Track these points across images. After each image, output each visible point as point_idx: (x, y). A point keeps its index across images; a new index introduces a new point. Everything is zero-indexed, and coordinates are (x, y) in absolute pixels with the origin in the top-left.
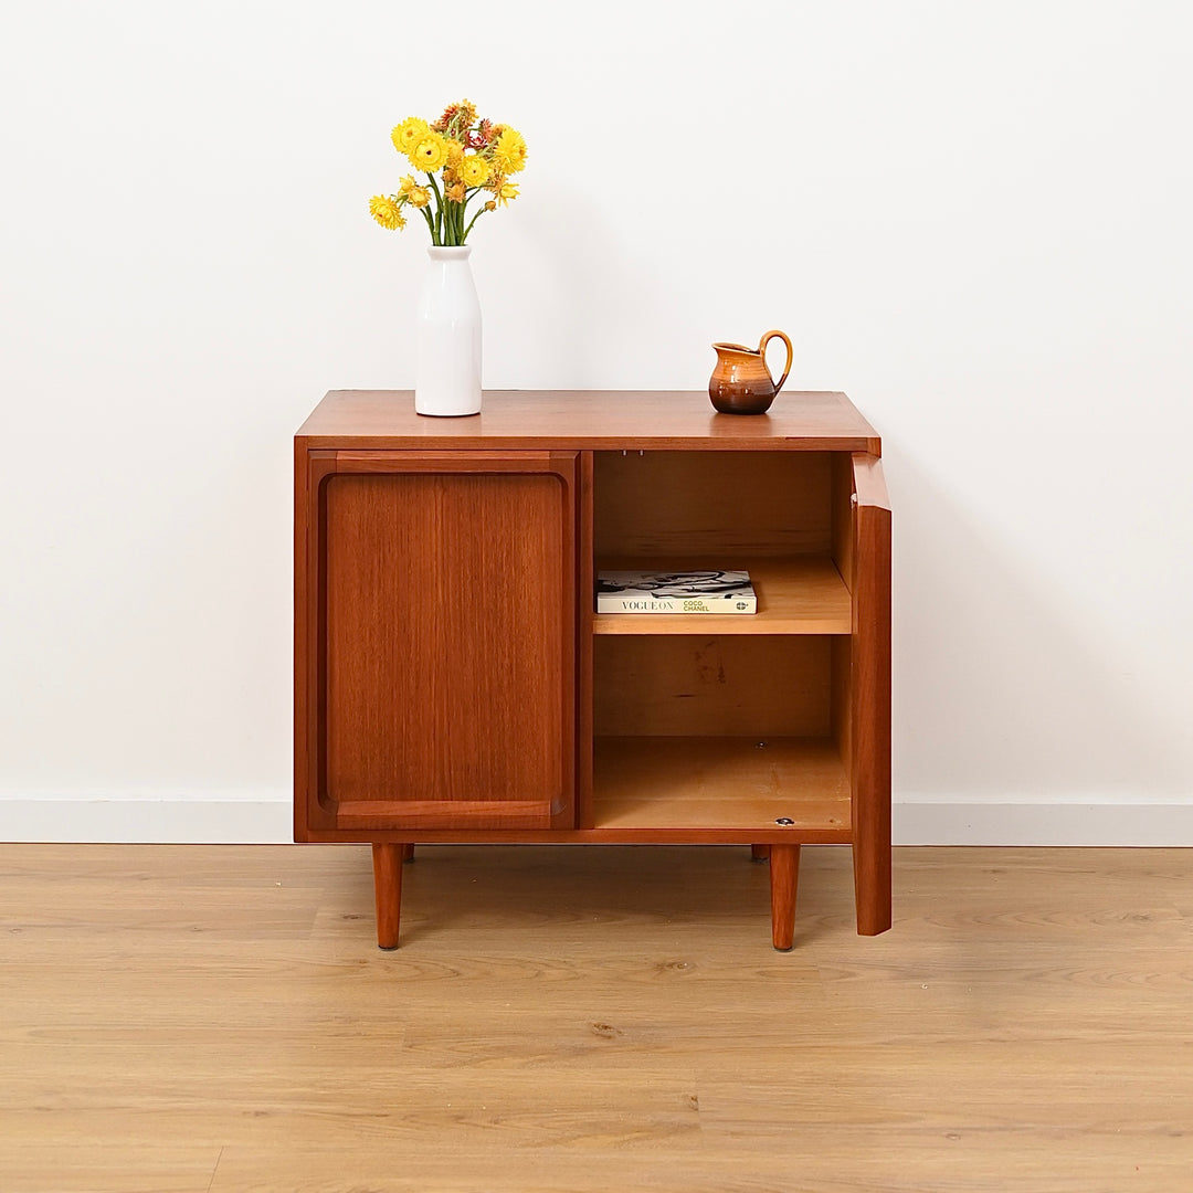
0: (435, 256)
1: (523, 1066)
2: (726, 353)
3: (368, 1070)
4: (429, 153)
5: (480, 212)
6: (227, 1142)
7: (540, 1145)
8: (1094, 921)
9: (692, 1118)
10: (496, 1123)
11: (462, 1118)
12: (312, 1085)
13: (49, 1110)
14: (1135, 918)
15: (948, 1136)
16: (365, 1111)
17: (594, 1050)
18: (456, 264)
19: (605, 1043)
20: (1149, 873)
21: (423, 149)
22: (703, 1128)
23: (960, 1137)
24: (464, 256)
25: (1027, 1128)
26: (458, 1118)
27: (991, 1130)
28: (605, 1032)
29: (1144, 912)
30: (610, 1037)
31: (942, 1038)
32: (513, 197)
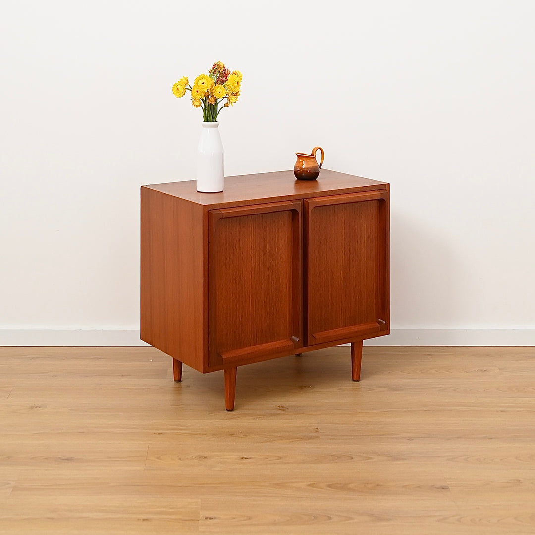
0: (204, 126)
1: (253, 419)
2: (300, 156)
3: (197, 421)
4: (203, 83)
5: (222, 108)
6: (150, 442)
7: (262, 443)
8: (466, 372)
9: (317, 435)
10: (246, 436)
11: (233, 435)
12: (177, 425)
13: (84, 433)
14: (482, 370)
15: (409, 440)
16: (198, 433)
17: (279, 414)
18: (214, 129)
19: (282, 412)
20: (488, 355)
21: (201, 82)
22: (320, 437)
23: (413, 440)
24: (217, 126)
25: (437, 437)
26: (232, 435)
27: (424, 438)
28: (283, 408)
29: (485, 368)
30: (284, 410)
31: (406, 410)
32: (235, 102)
